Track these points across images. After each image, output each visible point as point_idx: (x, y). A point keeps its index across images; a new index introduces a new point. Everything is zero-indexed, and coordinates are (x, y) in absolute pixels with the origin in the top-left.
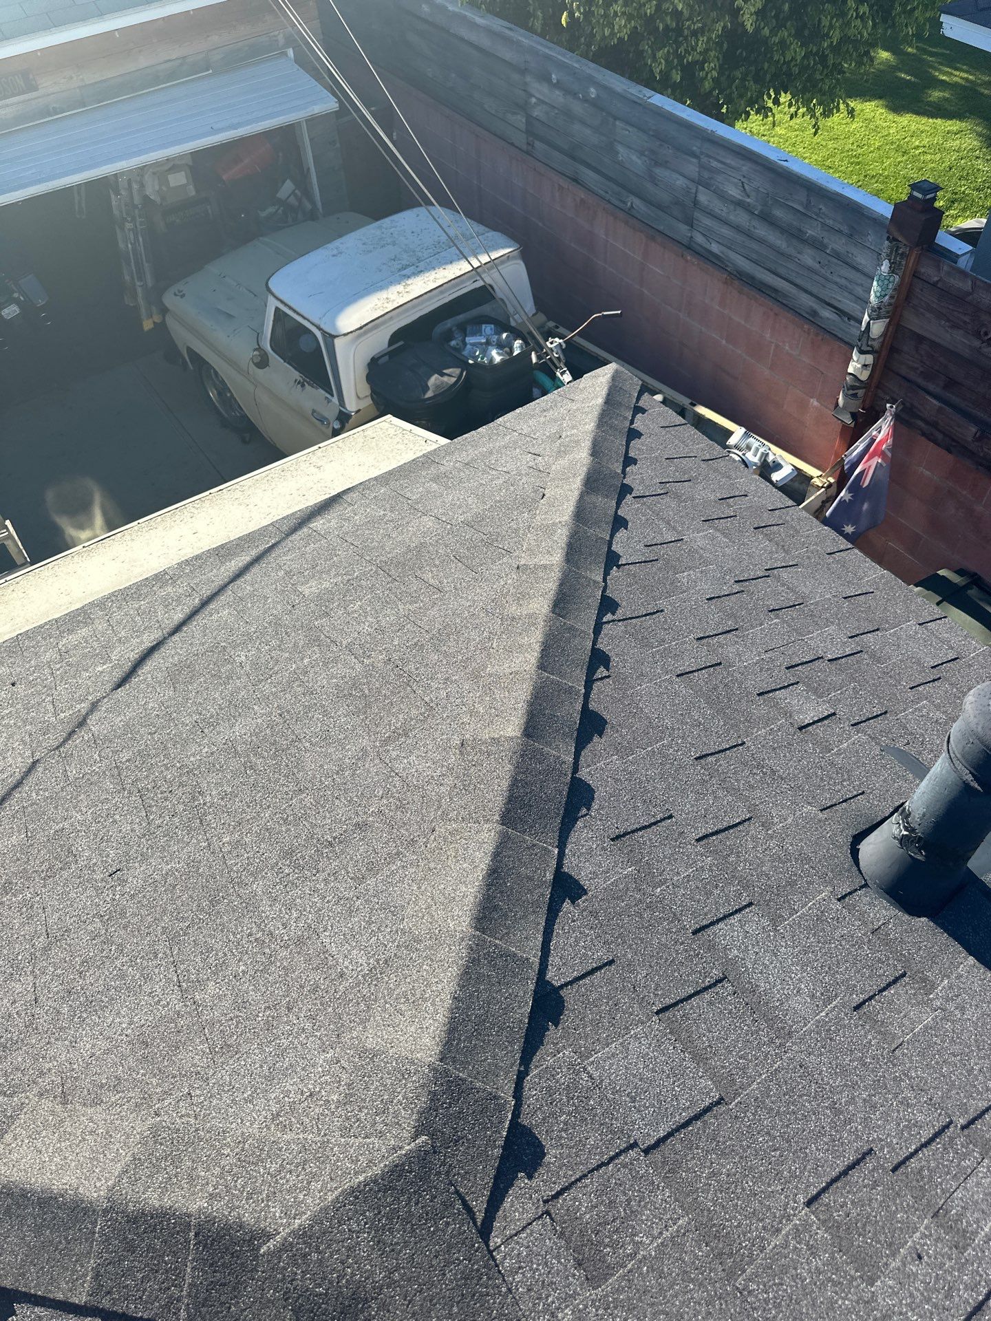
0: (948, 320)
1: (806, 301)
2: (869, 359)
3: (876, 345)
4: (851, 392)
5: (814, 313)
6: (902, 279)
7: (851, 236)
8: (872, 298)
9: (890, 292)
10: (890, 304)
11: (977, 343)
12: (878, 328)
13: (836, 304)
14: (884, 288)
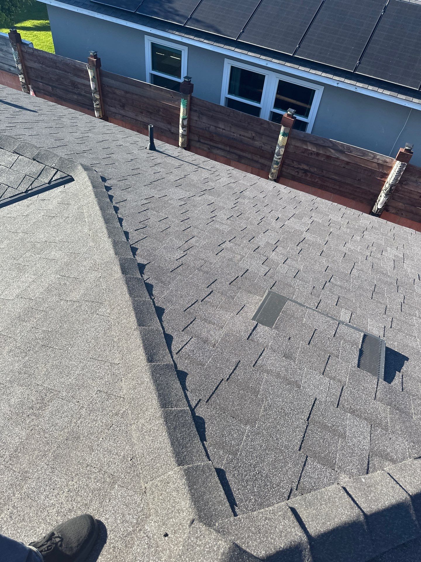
0: (33, 61)
1: (6, 67)
2: (22, 76)
3: (22, 71)
4: (23, 87)
5: (10, 70)
6: (18, 52)
7: (6, 45)
8: (15, 59)
9: (17, 56)
10: (19, 60)
11: (41, 65)
12: (20, 67)
13: (13, 65)
14: (15, 55)
